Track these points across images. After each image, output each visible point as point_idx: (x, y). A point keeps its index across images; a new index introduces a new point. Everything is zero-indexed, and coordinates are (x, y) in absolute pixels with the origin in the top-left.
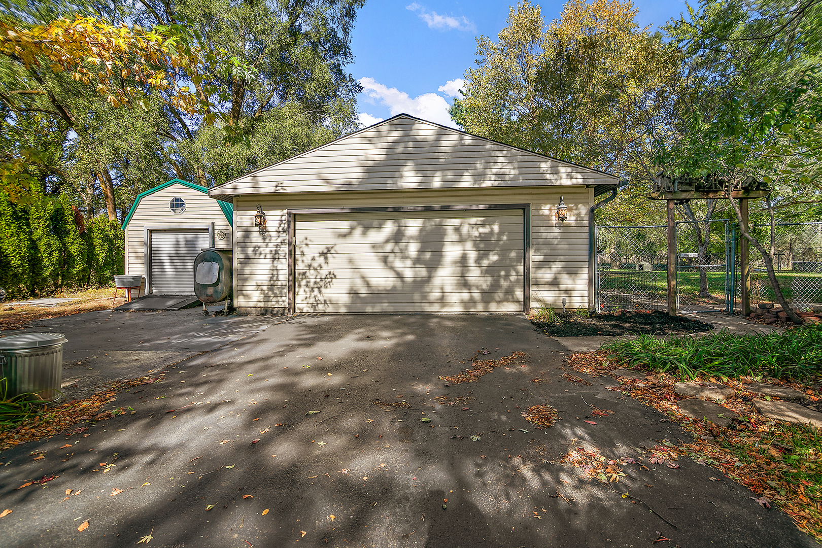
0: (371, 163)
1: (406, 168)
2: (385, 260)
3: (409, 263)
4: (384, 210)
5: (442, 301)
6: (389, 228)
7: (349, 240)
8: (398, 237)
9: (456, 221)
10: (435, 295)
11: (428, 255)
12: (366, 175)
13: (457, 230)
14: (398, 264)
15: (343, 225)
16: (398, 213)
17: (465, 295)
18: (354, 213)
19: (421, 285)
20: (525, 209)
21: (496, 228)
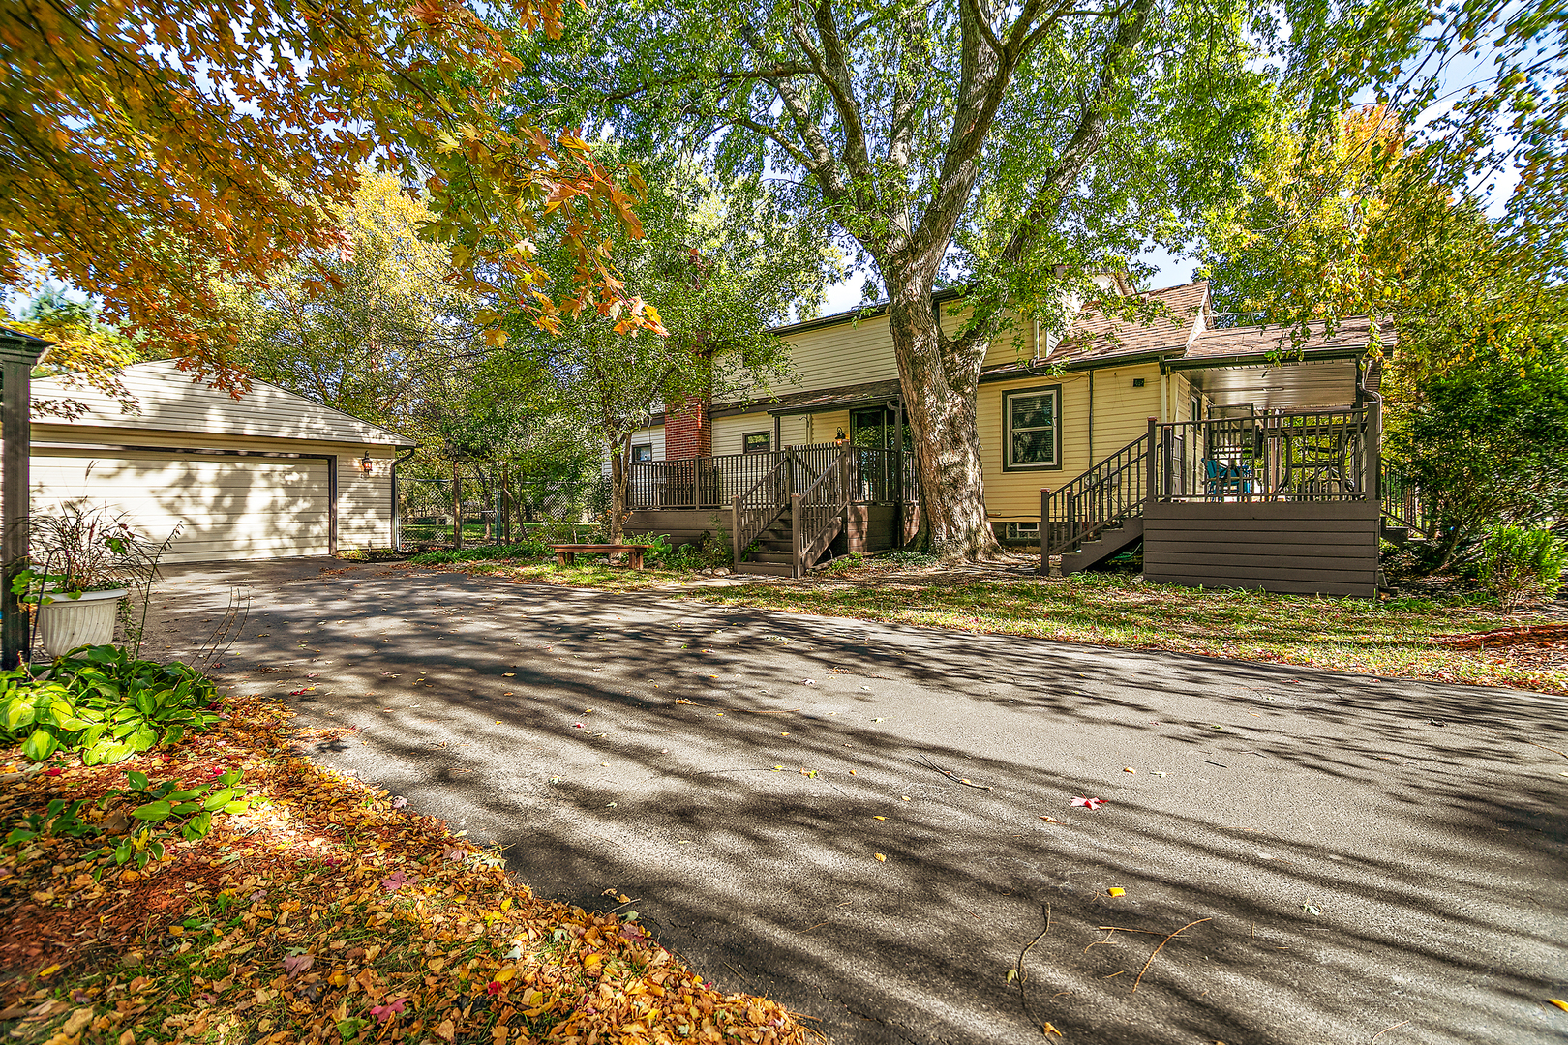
0: (163, 401)
1: (211, 411)
2: (170, 507)
3: (203, 510)
4: (174, 450)
5: (249, 548)
6: (174, 470)
7: (114, 481)
8: (188, 480)
9: (266, 468)
10: (240, 543)
11: (228, 502)
12: (158, 413)
13: (267, 476)
14: (188, 510)
15: (108, 464)
16: (190, 454)
17: (276, 542)
18: (128, 451)
19: (220, 533)
20: (331, 460)
21: (305, 476)
